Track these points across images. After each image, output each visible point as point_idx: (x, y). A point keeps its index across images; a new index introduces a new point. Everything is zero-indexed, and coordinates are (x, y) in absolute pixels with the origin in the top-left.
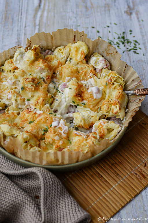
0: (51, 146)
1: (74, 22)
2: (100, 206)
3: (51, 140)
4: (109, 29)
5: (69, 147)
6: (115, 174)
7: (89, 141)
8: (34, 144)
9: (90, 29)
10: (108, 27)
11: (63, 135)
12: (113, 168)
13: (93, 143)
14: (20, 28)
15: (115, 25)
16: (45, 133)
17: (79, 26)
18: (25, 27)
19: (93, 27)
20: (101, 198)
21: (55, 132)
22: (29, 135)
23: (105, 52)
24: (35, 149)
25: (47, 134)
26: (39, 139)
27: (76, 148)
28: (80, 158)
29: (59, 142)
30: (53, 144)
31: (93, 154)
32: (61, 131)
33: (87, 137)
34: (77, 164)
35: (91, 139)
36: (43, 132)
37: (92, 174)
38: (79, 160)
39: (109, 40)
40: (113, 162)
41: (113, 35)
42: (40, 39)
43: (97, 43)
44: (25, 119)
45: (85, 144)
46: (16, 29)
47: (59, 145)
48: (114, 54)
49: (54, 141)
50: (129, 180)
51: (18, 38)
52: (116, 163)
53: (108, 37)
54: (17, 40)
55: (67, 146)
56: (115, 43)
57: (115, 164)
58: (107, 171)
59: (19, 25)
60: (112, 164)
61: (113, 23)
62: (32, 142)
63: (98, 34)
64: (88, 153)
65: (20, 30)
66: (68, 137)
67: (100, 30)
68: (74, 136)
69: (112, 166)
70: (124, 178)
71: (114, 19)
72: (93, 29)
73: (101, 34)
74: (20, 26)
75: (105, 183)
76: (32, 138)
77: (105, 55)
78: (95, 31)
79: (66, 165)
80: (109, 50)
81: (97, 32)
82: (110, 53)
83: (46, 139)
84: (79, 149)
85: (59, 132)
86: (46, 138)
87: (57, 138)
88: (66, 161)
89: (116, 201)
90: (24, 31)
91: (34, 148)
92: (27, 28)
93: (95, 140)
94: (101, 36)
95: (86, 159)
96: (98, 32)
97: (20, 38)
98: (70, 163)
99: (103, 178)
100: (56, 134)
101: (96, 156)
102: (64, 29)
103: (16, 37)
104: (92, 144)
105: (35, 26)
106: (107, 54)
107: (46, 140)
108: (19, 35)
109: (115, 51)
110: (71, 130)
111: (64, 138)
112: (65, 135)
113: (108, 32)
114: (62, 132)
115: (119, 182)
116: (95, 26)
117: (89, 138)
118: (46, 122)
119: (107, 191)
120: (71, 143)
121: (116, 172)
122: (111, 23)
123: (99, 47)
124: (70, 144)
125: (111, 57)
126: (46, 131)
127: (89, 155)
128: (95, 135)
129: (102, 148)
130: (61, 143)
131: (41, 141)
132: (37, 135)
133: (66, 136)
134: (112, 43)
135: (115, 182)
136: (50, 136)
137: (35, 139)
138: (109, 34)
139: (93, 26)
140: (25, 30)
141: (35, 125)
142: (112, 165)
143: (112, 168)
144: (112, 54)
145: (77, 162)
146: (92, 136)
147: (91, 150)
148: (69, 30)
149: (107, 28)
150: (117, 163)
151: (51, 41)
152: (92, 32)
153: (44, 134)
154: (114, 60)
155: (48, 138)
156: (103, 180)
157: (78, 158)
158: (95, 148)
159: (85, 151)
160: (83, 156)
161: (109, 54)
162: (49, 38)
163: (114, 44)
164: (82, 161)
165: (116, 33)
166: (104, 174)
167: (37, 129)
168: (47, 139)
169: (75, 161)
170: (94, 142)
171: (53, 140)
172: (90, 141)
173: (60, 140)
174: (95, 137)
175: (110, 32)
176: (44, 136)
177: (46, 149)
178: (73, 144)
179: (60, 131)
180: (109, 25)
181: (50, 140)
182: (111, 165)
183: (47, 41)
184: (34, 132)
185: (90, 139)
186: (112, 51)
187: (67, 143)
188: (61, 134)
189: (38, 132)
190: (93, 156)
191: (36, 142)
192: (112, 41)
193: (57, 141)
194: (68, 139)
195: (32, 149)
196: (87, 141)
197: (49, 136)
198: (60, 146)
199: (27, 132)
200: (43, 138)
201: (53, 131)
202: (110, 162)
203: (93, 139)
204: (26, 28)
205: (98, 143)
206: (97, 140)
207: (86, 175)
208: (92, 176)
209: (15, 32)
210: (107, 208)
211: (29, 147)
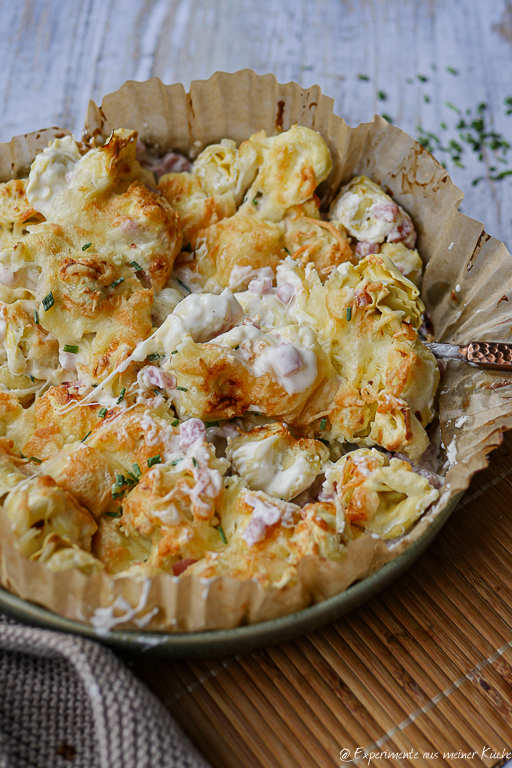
0: (145, 544)
1: (290, 53)
3: (146, 520)
4: (428, 88)
5: (214, 556)
6: (401, 679)
7: (300, 537)
8: (70, 534)
9: (350, 84)
10: (424, 80)
11: (198, 506)
12: (395, 652)
13: (316, 548)
14: (79, 64)
15: (449, 77)
16: (123, 492)
17: (310, 69)
18: (100, 59)
19: (364, 78)
21: (163, 491)
23: (399, 179)
24: (71, 557)
25: (133, 497)
26: (98, 511)
27: (242, 565)
28: (255, 608)
29: (177, 535)
30: (154, 538)
31: (312, 593)
32: (191, 487)
33: (296, 523)
34: (243, 632)
35: (310, 533)
36: (114, 488)
37: (303, 672)
38: (253, 617)
39: (422, 131)
40: (394, 629)
41: (438, 111)
42: (142, 109)
43: (369, 138)
44: (51, 425)
45: (282, 549)
46: (61, 64)
47: (174, 545)
48: (435, 185)
49: (156, 525)
50: (454, 709)
51: (68, 101)
52: (407, 634)
53: (420, 121)
54: (59, 109)
55: (209, 553)
56: (446, 144)
57: (401, 639)
58: (369, 665)
59: (78, 48)
60: (392, 638)
61: (442, 65)
62: (64, 526)
63: (380, 104)
64: (289, 593)
65: (79, 71)
66: (217, 515)
67: (392, 91)
68: (241, 513)
69: (389, 647)
70: (435, 700)
71: (448, 52)
72: (363, 85)
73: (390, 107)
74: (81, 54)
75: (355, 715)
76: (67, 509)
77: (397, 187)
78: (368, 91)
79: (197, 632)
80: (415, 168)
81: (376, 97)
82: (417, 183)
83: (126, 517)
84: (256, 569)
85: (179, 492)
86: (127, 511)
87: (168, 515)
88: (197, 619)
90: (91, 74)
91: (67, 552)
92: (107, 64)
93: (325, 538)
94: (393, 114)
95: (281, 614)
96: (382, 97)
97: (72, 101)
98: (212, 625)
99: (350, 693)
100: (167, 497)
101: (323, 605)
102: (240, 73)
103: (60, 95)
104: (310, 552)
105: (137, 55)
106: (406, 184)
107: (127, 520)
108: (70, 87)
109: (440, 174)
110: (232, 488)
111: (200, 517)
112: (205, 506)
113: (422, 99)
114: (194, 493)
115: (412, 717)
116: (370, 73)
117: (303, 527)
118: (134, 447)
120: (226, 542)
121: (403, 670)
122: (434, 68)
123: (376, 155)
124: (221, 543)
125: (420, 198)
126: (129, 482)
127: (295, 597)
128: (326, 517)
129: (352, 572)
130: (183, 538)
131: (103, 521)
132: (89, 495)
133: (209, 512)
134: (433, 143)
135: (398, 716)
136: (143, 506)
137: (79, 514)
138: (426, 108)
139: (364, 73)
140: (97, 71)
141: (87, 456)
142: (389, 641)
143: (389, 654)
144: (428, 188)
145: (244, 622)
146: (314, 519)
147: (302, 579)
148: (260, 80)
149: (418, 83)
150: (412, 632)
151: (188, 116)
152: (356, 96)
153: (120, 496)
154: (433, 211)
155: (134, 511)
156: (349, 704)
157: (247, 607)
158: (323, 569)
159: (279, 580)
160: (265, 600)
161: (415, 187)
162: (180, 107)
163: (442, 149)
164: (262, 620)
165: (450, 106)
166: (355, 678)
167: (94, 471)
168: (131, 515)
169: (232, 617)
170: (322, 545)
171: (151, 521)
172: (303, 540)
173: (183, 524)
174: (326, 526)
175: (427, 100)
176: (121, 500)
177: (123, 557)
178: (233, 547)
179: (185, 489)
180: (427, 72)
181: (141, 520)
182: (385, 641)
183: (169, 116)
184: (80, 482)
185: (306, 532)
186: (427, 175)
187: (210, 540)
188: (187, 498)
189: (94, 486)
190: (312, 603)
191: (80, 525)
192: (431, 136)
193: (170, 526)
194: (215, 522)
195: (56, 557)
196: (293, 540)
197: (139, 505)
198: (178, 549)
199: (49, 481)
200: (113, 510)
201: (154, 486)
202: (381, 625)
203: (317, 531)
204: (102, 65)
205: (337, 550)
206: (333, 539)
207: (281, 676)
208: (302, 680)
209: (58, 76)
211: (48, 546)
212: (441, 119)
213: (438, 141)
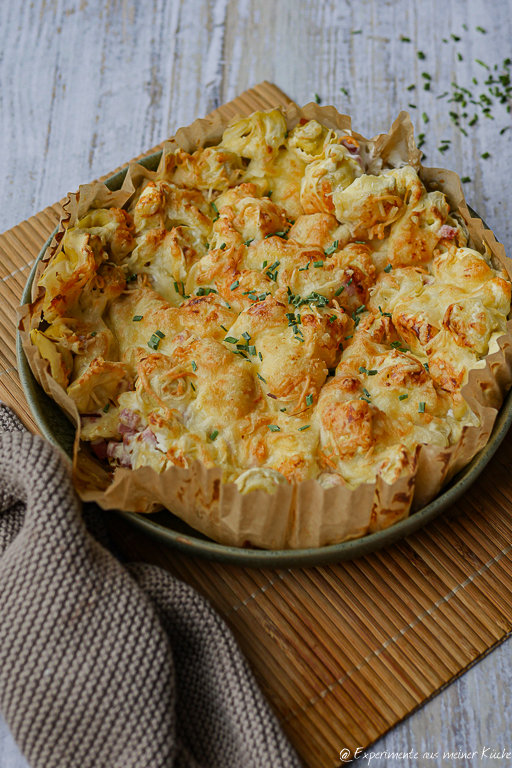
1: (341, 18)
2: (407, 651)
4: (460, 47)
6: (461, 550)
9: (395, 45)
10: (457, 39)
12: (455, 530)
15: (479, 34)
17: (360, 32)
18: (177, 31)
19: (406, 40)
20: (411, 625)
39: (457, 87)
41: (470, 68)
46: (147, 36)
52: (463, 514)
53: (455, 78)
54: (148, 78)
56: (477, 98)
57: (460, 519)
58: (436, 541)
61: (473, 26)
63: (420, 63)
65: (161, 42)
67: (430, 51)
71: (477, 12)
72: (406, 45)
73: (429, 66)
75: (427, 578)
78: (410, 51)
81: (416, 57)
90: (173, 45)
94: (431, 72)
96: (422, 56)
97: (159, 71)
99: (423, 562)
103: (148, 65)
108: (156, 57)
113: (457, 58)
116: (411, 37)
119: (432, 604)
122: (465, 27)
134: (466, 97)
135: (460, 578)
138: (459, 64)
139: (405, 35)
143: (450, 532)
149: (452, 43)
152: (399, 57)
156: (422, 570)
163: (474, 102)
165: (480, 63)
166: (425, 550)
175: (461, 58)
180: (460, 32)
192: (466, 91)
204: (180, 36)
209: (144, 48)
210: (430, 659)
212: (473, 76)
213: (471, 96)
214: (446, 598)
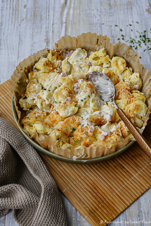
0: (80, 142)
1: (98, 20)
2: (122, 193)
3: (79, 137)
4: (132, 27)
5: (95, 143)
6: (136, 165)
7: (112, 137)
8: (65, 141)
9: (113, 27)
10: (131, 25)
11: (90, 134)
12: (134, 160)
13: (116, 139)
14: (48, 26)
15: (137, 24)
16: (73, 132)
17: (103, 24)
18: (53, 25)
19: (117, 26)
20: (123, 186)
21: (82, 131)
22: (61, 133)
23: (125, 55)
25: (75, 133)
26: (68, 136)
27: (101, 144)
28: (105, 152)
29: (86, 140)
30: (81, 141)
31: (117, 148)
32: (88, 130)
33: (111, 135)
35: (115, 136)
36: (71, 131)
37: (115, 165)
38: (105, 154)
39: (131, 39)
40: (133, 154)
41: (134, 33)
43: (118, 46)
44: (54, 119)
45: (109, 140)
46: (44, 26)
47: (86, 142)
48: (134, 56)
49: (82, 138)
52: (136, 155)
53: (131, 36)
54: (45, 38)
55: (93, 142)
56: (137, 42)
57: (135, 157)
58: (129, 163)
59: (47, 22)
60: (133, 157)
61: (135, 22)
62: (63, 139)
63: (121, 32)
65: (48, 28)
66: (94, 135)
67: (123, 29)
68: (99, 134)
69: (132, 158)
70: (143, 169)
71: (136, 18)
72: (116, 27)
73: (123, 33)
74: (48, 24)
75: (127, 173)
76: (63, 135)
77: (125, 57)
78: (118, 29)
79: (94, 158)
80: (129, 52)
81: (120, 30)
82: (129, 56)
83: (75, 137)
84: (104, 145)
86: (75, 136)
87: (84, 136)
88: (94, 156)
89: (137, 188)
90: (51, 28)
92: (55, 26)
93: (118, 137)
94: (124, 35)
95: (110, 154)
96: (121, 30)
97: (48, 36)
98: (97, 157)
99: (125, 169)
100: (84, 132)
101: (119, 151)
102: (88, 33)
103: (45, 34)
104: (115, 141)
105: (62, 23)
106: (127, 56)
107: (75, 138)
108: (47, 32)
109: (135, 54)
110: (96, 129)
111: (91, 136)
112: (92, 134)
113: (131, 30)
114: (89, 131)
115: (139, 172)
116: (118, 25)
117: (113, 135)
118: (74, 122)
119: (128, 180)
120: (97, 140)
121: (136, 163)
122: (133, 22)
123: (120, 50)
124: (96, 140)
125: (131, 59)
126: (74, 130)
127: (113, 150)
128: (118, 133)
130: (88, 141)
131: (70, 137)
132: (66, 132)
133: (92, 135)
135: (136, 172)
136: (78, 134)
137: (65, 136)
139: (116, 25)
140: (53, 27)
141: (64, 124)
142: (132, 157)
143: (133, 160)
144: (132, 57)
145: (103, 156)
146: (115, 133)
147: (115, 146)
148: (93, 34)
149: (129, 26)
150: (137, 155)
152: (115, 30)
153: (72, 132)
154: (134, 62)
155: (76, 136)
156: (125, 171)
157: (103, 153)
158: (119, 144)
159: (109, 146)
160: (108, 151)
161: (129, 57)
162: (74, 42)
164: (107, 155)
165: (137, 32)
166: (126, 165)
167: (66, 127)
168: (76, 137)
169: (101, 155)
170: (118, 139)
171: (80, 138)
172: (114, 138)
173: (87, 137)
174: (118, 135)
175: (132, 31)
176: (73, 133)
177: (75, 145)
178: (98, 140)
179: (87, 130)
180: (131, 23)
181: (78, 138)
182: (131, 157)
184: (64, 129)
185: (114, 136)
186: (132, 54)
187: (93, 140)
188: (87, 132)
189: (67, 130)
190: (116, 151)
191: (66, 138)
192: (134, 40)
193: (85, 138)
194: (94, 136)
196: (111, 138)
197: (77, 134)
198: (87, 143)
199: (58, 130)
200: (71, 135)
201: (80, 130)
202: (131, 154)
203: (116, 136)
204: (54, 26)
205: (121, 140)
206: (120, 137)
207: (110, 166)
208: (115, 167)
210: (129, 195)
211: (61, 143)
212: (136, 35)
213: (135, 41)
214: (132, 178)
